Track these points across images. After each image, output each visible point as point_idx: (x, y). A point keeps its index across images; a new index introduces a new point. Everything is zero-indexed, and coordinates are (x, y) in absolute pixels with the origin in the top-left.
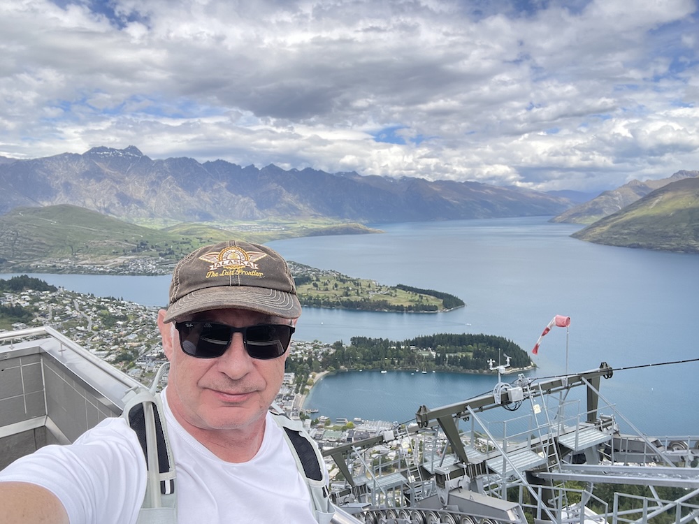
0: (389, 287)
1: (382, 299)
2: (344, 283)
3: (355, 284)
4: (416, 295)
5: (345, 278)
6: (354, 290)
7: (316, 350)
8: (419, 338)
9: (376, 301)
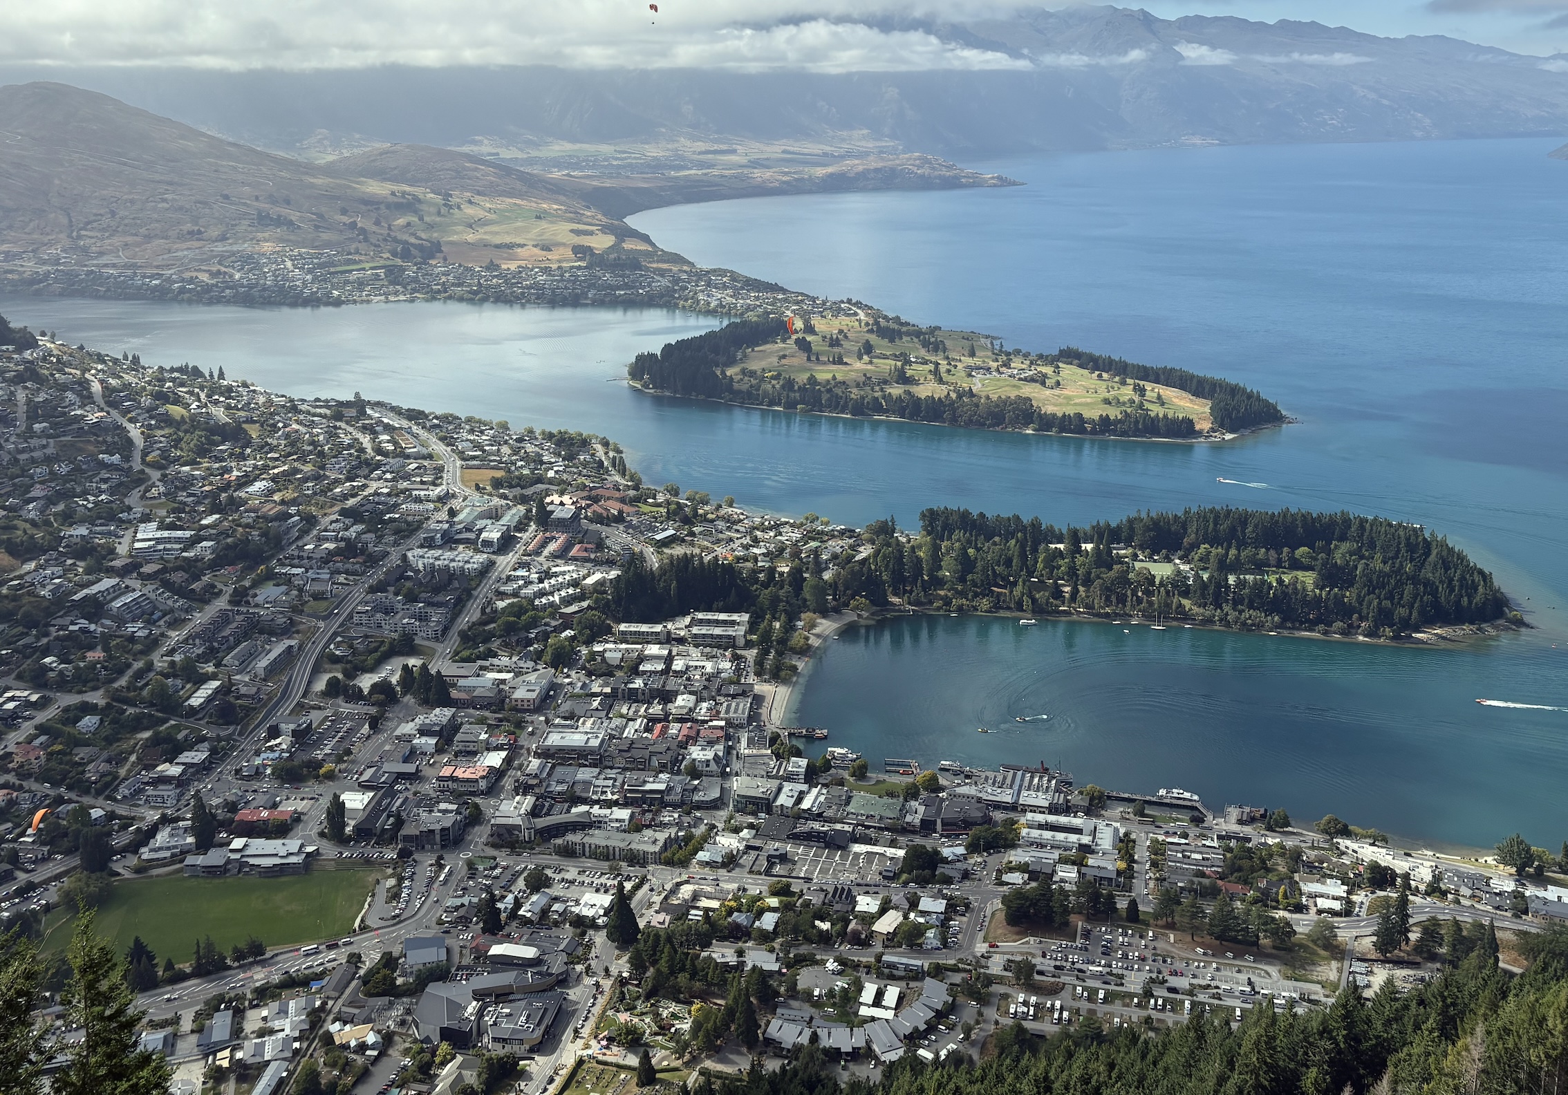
0: (1033, 357)
1: (1013, 394)
2: (892, 341)
3: (926, 344)
4: (1123, 382)
5: (892, 325)
6: (925, 362)
7: (813, 544)
9: (994, 397)
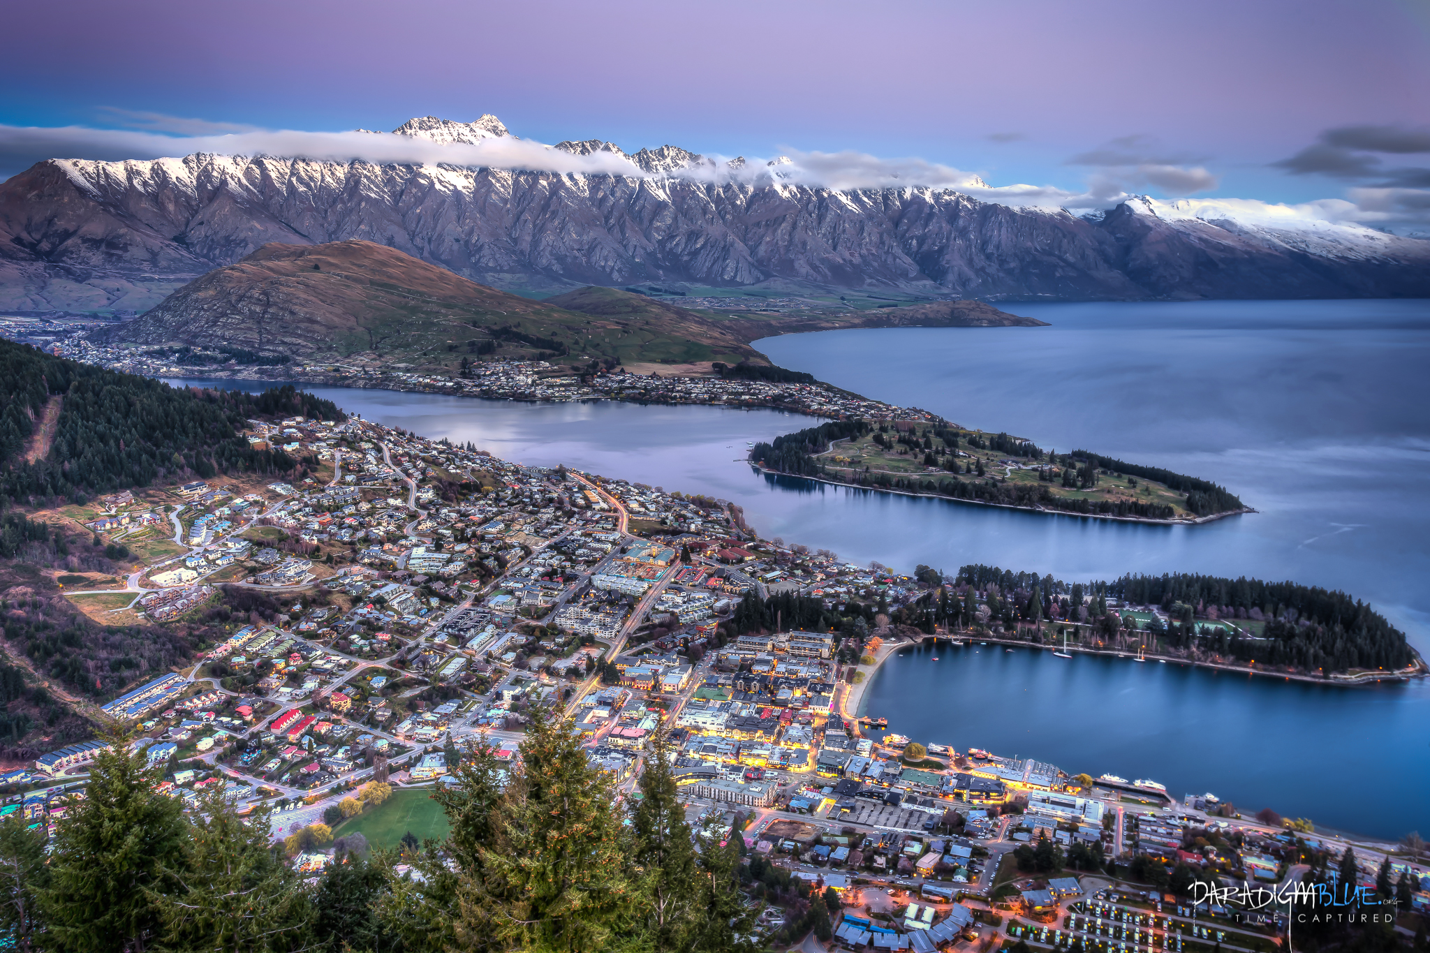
0: (1054, 455)
4: (1119, 477)
5: (946, 428)
6: (970, 456)
7: (882, 587)
8: (1127, 579)
9: (1019, 484)
